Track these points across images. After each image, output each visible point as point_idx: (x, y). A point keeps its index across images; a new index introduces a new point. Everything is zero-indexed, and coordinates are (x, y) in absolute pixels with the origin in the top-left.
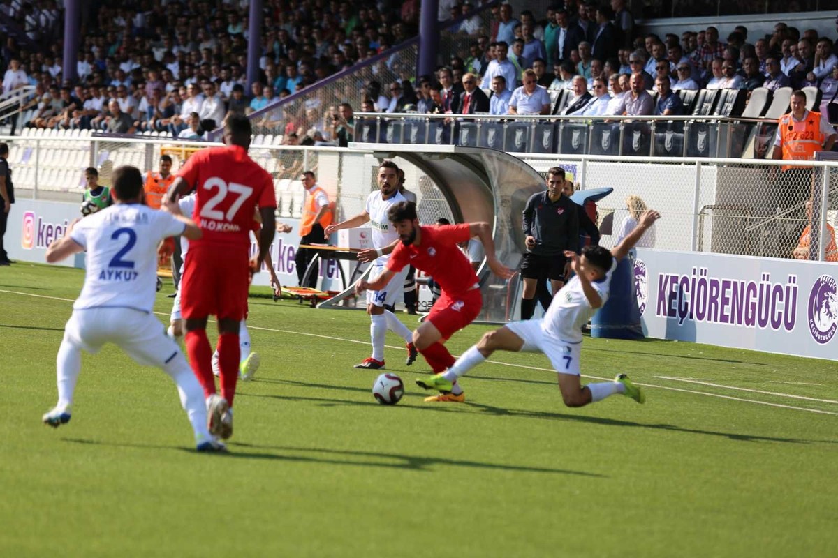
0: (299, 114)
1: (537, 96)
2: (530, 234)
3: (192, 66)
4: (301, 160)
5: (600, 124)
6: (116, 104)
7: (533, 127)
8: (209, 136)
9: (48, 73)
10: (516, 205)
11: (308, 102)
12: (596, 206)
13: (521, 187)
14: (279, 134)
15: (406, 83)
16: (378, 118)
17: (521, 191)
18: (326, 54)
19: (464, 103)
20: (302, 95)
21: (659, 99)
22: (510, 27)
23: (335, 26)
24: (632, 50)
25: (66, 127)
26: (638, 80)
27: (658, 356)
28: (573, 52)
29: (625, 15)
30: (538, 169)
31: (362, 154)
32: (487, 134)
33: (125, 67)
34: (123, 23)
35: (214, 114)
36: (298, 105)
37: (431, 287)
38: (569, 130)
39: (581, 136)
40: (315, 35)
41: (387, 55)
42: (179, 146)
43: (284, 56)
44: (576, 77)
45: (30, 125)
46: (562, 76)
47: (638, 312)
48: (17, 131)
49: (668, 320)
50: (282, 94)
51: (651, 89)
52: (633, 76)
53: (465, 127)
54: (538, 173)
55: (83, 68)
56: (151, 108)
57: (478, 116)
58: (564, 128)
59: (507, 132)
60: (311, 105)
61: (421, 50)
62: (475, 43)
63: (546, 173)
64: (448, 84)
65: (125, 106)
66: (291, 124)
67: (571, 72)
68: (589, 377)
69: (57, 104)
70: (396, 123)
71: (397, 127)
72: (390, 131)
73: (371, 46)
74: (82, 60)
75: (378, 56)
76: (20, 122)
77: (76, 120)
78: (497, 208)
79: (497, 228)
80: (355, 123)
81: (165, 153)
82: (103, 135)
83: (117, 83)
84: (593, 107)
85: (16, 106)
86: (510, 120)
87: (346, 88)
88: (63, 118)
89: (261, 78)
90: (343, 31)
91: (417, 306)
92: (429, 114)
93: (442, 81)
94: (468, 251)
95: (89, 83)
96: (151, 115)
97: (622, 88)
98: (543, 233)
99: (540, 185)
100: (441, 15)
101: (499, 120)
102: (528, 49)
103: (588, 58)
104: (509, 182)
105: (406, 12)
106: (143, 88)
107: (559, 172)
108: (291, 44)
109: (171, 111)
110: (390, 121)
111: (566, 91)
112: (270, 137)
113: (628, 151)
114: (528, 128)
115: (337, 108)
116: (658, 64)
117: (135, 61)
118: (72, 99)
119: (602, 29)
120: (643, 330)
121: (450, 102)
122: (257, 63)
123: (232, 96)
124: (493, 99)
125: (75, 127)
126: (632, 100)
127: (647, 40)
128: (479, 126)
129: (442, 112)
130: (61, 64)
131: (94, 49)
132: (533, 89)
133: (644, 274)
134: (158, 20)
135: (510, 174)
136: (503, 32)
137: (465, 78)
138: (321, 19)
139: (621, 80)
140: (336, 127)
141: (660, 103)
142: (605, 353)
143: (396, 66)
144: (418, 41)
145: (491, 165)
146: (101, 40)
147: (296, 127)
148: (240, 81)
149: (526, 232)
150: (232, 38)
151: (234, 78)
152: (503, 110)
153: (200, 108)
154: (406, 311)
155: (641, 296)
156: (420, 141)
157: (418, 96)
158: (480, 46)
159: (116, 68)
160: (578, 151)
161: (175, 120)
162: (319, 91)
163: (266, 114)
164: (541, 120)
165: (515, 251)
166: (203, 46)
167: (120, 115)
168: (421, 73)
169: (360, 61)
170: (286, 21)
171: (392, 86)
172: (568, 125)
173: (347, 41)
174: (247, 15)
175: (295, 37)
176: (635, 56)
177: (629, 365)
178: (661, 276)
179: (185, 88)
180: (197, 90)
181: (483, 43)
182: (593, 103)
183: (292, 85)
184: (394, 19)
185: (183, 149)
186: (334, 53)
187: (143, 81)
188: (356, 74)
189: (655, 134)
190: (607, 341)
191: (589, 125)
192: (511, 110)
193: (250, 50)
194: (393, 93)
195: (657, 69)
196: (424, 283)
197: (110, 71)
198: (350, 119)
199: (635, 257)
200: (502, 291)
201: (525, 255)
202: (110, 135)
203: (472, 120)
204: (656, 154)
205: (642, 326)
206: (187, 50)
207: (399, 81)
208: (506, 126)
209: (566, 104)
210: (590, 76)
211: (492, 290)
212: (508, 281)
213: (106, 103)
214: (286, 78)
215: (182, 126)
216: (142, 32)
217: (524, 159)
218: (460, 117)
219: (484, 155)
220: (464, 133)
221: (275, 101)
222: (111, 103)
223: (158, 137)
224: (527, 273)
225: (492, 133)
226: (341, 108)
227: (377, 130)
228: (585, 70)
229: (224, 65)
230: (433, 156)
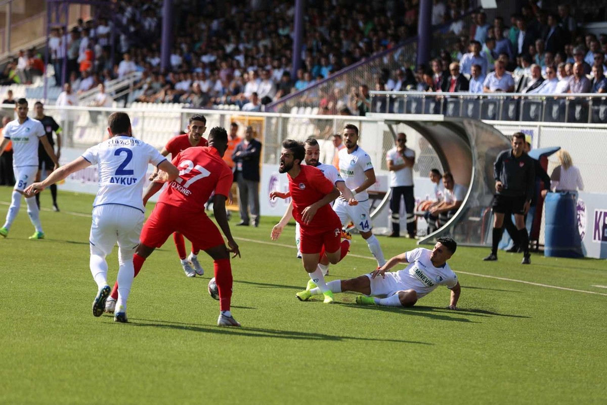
0: (330, 93)
1: (505, 79)
2: (499, 180)
3: (253, 58)
4: (331, 126)
5: (551, 100)
6: (199, 86)
7: (502, 102)
8: (266, 108)
9: (150, 64)
10: (489, 160)
11: (337, 84)
12: (547, 161)
13: (493, 146)
14: (316, 107)
15: (408, 70)
16: (388, 96)
17: (492, 149)
18: (350, 50)
19: (451, 85)
20: (333, 80)
21: (595, 81)
22: (484, 29)
23: (357, 28)
24: (576, 45)
25: (163, 102)
26: (579, 67)
27: (595, 271)
28: (531, 48)
29: (571, 20)
30: (505, 133)
31: (375, 122)
32: (467, 108)
33: (206, 59)
34: (203, 26)
35: (269, 93)
36: (329, 86)
37: (426, 218)
38: (528, 104)
39: (537, 109)
40: (342, 36)
41: (395, 49)
42: (243, 116)
43: (319, 51)
44: (533, 66)
45: (138, 101)
46: (523, 65)
47: (579, 238)
48: (128, 105)
49: (602, 244)
50: (318, 78)
51: (589, 74)
52: (576, 65)
53: (451, 102)
54: (506, 136)
55: (175, 60)
56: (224, 88)
57: (461, 94)
58: (525, 104)
59: (482, 106)
60: (339, 86)
61: (419, 45)
62: (459, 41)
63: (511, 136)
64: (439, 70)
65: (205, 86)
66: (325, 100)
67: (529, 61)
68: (543, 285)
69: (156, 85)
70: (401, 99)
71: (401, 103)
72: (396, 105)
73: (383, 42)
74: (175, 53)
75: (387, 51)
76: (131, 98)
77: (170, 97)
78: (475, 162)
79: (475, 176)
80: (371, 99)
81: (234, 121)
82: (190, 108)
83: (199, 70)
84: (546, 87)
85: (127, 87)
86: (485, 97)
87: (366, 74)
88: (161, 95)
89: (302, 66)
90: (362, 32)
91: (416, 233)
92: (425, 93)
93: (434, 68)
94: (454, 193)
95: (180, 70)
96: (224, 93)
97: (568, 73)
98: (509, 180)
99: (507, 145)
100: (434, 21)
101: (476, 97)
102: (499, 45)
103: (542, 52)
104: (483, 143)
105: (408, 18)
106: (218, 74)
107: (521, 136)
108: (324, 41)
109: (238, 90)
110: (396, 98)
111: (526, 76)
112: (309, 109)
113: (572, 119)
114: (498, 103)
115: (357, 89)
116: (596, 55)
117: (212, 55)
118: (167, 82)
119: (552, 31)
120: (583, 251)
121: (441, 83)
122: (299, 55)
123: (282, 80)
124: (472, 82)
125: (170, 102)
126: (575, 82)
127: (587, 38)
128: (461, 101)
129: (434, 90)
130: (159, 56)
131: (184, 46)
132: (502, 74)
133: (583, 210)
134: (229, 25)
135: (485, 136)
136: (480, 33)
137: (452, 66)
138: (346, 23)
139: (567, 67)
140: (357, 102)
141: (596, 84)
142: (555, 268)
143: (401, 58)
144: (417, 40)
145: (471, 130)
146: (188, 40)
147: (328, 102)
148: (288, 69)
149: (496, 179)
150: (283, 38)
151: (283, 66)
152: (479, 90)
153: (258, 88)
154: (408, 236)
155: (581, 226)
156: (418, 112)
157: (417, 80)
158: (463, 44)
159: (199, 60)
160: (535, 119)
161: (242, 97)
162: (345, 76)
163: (306, 93)
164: (508, 97)
165: (488, 193)
166: (262, 44)
167: (201, 93)
168: (419, 62)
169: (375, 54)
170: (322, 25)
171: (398, 72)
172: (527, 101)
173: (365, 40)
174: (292, 21)
175: (327, 37)
176: (577, 50)
177: (573, 276)
178: (597, 212)
179: (248, 73)
180: (256, 75)
181: (465, 41)
182: (545, 85)
183: (325, 72)
184: (399, 24)
185: (247, 118)
186: (355, 48)
187: (219, 70)
188: (372, 63)
189: (592, 107)
190: (557, 259)
191: (542, 102)
192: (485, 89)
193: (295, 46)
194: (399, 77)
195: (595, 59)
196: (421, 216)
197: (194, 61)
198: (367, 96)
199: (577, 198)
200: (478, 222)
201: (495, 196)
202: (194, 108)
203: (456, 97)
204: (593, 122)
205: (582, 247)
206: (249, 46)
207: (403, 69)
208: (481, 102)
209: (526, 85)
210: (544, 65)
211: (471, 221)
212: (483, 214)
213: (191, 85)
214: (320, 66)
215: (246, 101)
216: (217, 33)
217: (494, 125)
218: (447, 94)
219: (466, 122)
220: (451, 107)
221: (313, 83)
222: (195, 85)
223: (229, 110)
224: (497, 209)
225: (471, 107)
226: (361, 89)
227: (387, 104)
228: (540, 60)
229: (277, 56)
230: (428, 124)
